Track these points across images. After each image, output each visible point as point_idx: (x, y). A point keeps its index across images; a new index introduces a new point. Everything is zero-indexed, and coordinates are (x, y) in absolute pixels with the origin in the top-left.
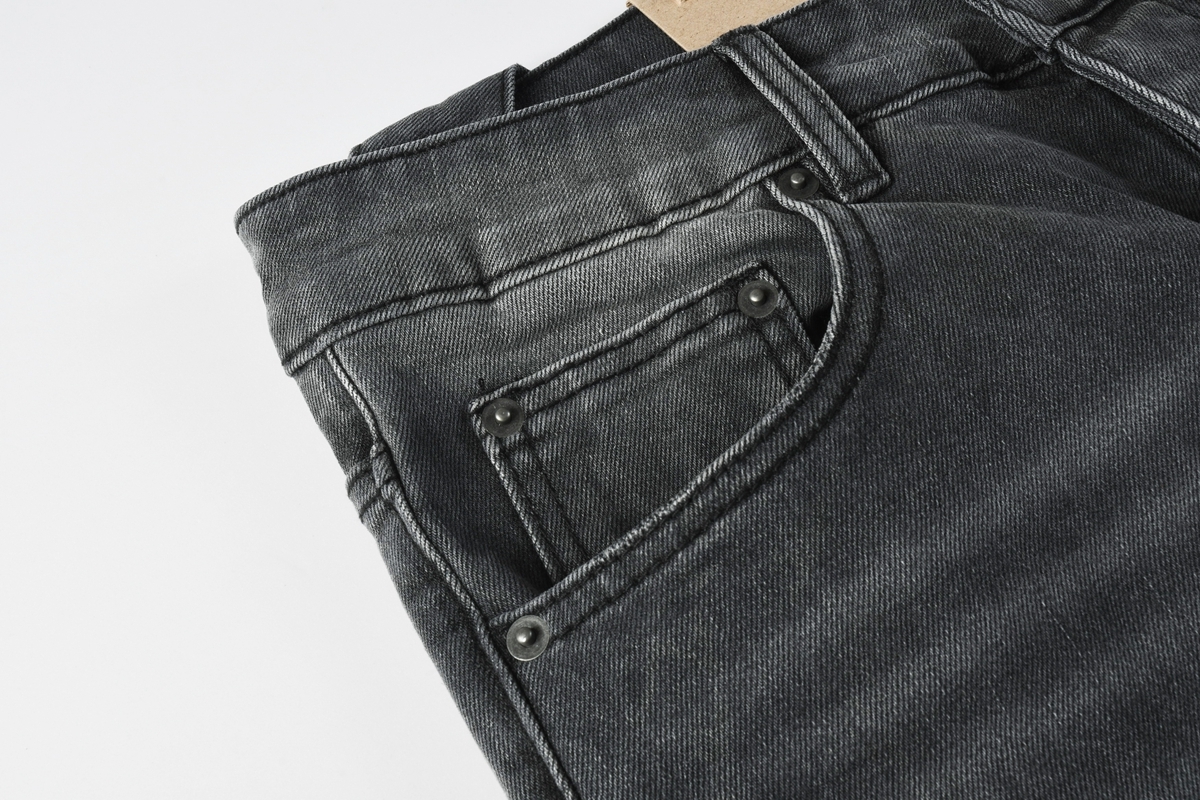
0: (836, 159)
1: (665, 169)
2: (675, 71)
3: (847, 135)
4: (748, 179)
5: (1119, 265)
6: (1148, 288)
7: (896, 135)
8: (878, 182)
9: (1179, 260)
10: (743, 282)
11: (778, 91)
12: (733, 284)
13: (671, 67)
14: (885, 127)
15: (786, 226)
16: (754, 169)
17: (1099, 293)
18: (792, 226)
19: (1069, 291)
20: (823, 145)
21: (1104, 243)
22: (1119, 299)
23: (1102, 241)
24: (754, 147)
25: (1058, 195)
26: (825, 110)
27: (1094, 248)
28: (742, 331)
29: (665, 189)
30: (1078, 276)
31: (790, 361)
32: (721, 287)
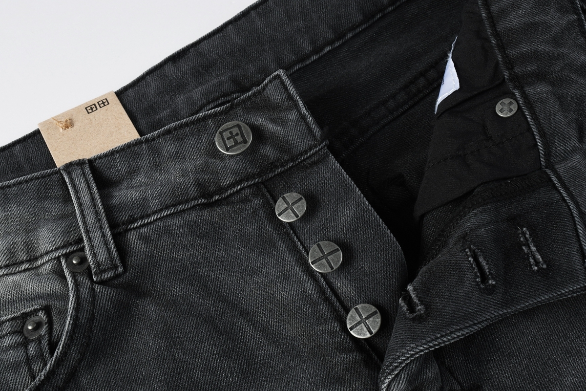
0: (95, 254)
1: (9, 242)
2: (34, 182)
3: (106, 241)
4: (51, 256)
5: (207, 363)
6: (219, 379)
7: (137, 243)
8: (115, 272)
9: (241, 366)
10: (30, 316)
11: (80, 205)
12: (25, 317)
13: (33, 180)
14: (132, 237)
15: (60, 288)
16: (57, 249)
17: (192, 377)
18: (63, 288)
19: (176, 374)
20: (91, 244)
21: (205, 348)
22: (202, 382)
23: (204, 347)
24: (59, 237)
25: (204, 304)
26: (99, 223)
27: (198, 351)
28: (18, 345)
29: (5, 254)
30: (184, 366)
31: (36, 367)
32: (18, 316)
